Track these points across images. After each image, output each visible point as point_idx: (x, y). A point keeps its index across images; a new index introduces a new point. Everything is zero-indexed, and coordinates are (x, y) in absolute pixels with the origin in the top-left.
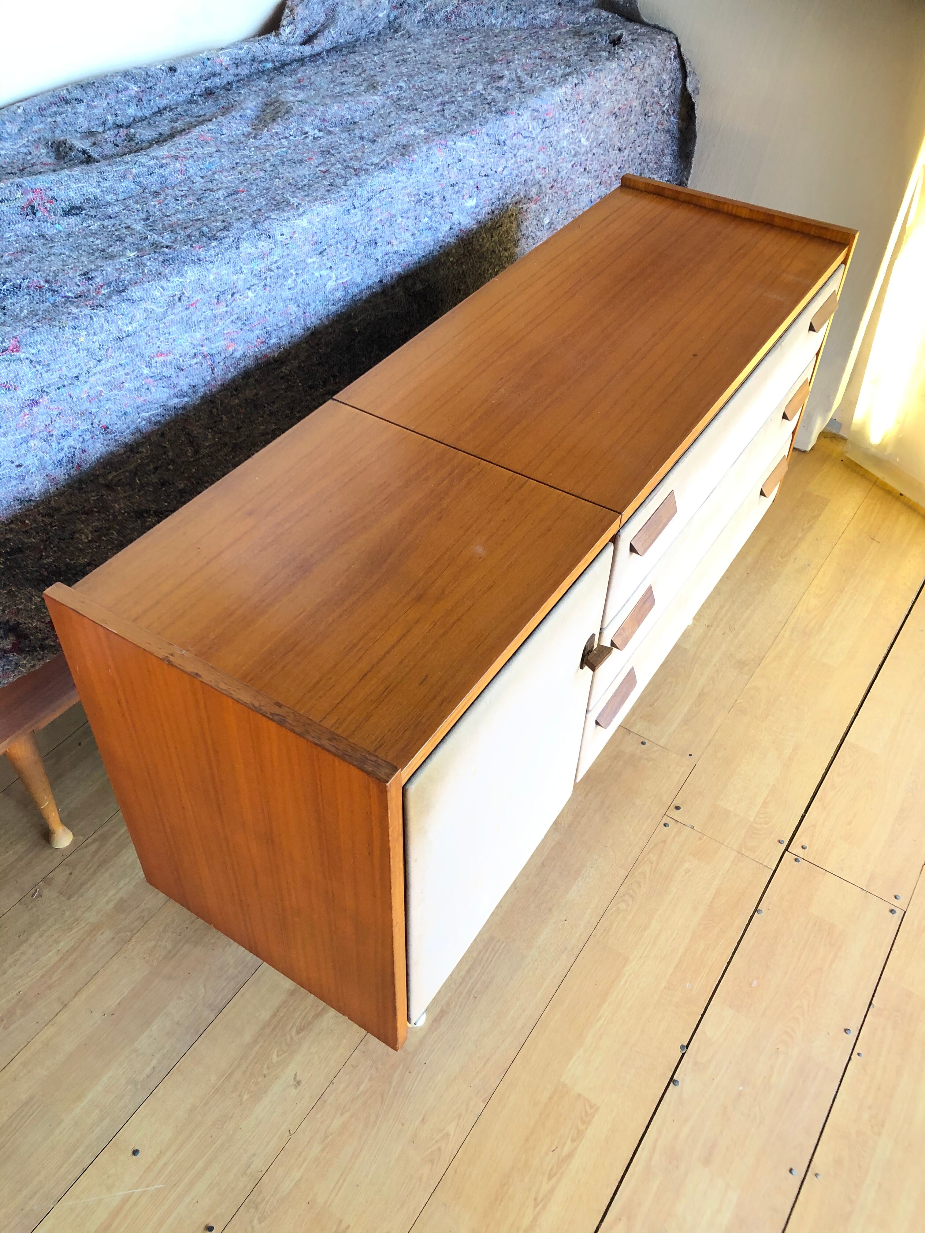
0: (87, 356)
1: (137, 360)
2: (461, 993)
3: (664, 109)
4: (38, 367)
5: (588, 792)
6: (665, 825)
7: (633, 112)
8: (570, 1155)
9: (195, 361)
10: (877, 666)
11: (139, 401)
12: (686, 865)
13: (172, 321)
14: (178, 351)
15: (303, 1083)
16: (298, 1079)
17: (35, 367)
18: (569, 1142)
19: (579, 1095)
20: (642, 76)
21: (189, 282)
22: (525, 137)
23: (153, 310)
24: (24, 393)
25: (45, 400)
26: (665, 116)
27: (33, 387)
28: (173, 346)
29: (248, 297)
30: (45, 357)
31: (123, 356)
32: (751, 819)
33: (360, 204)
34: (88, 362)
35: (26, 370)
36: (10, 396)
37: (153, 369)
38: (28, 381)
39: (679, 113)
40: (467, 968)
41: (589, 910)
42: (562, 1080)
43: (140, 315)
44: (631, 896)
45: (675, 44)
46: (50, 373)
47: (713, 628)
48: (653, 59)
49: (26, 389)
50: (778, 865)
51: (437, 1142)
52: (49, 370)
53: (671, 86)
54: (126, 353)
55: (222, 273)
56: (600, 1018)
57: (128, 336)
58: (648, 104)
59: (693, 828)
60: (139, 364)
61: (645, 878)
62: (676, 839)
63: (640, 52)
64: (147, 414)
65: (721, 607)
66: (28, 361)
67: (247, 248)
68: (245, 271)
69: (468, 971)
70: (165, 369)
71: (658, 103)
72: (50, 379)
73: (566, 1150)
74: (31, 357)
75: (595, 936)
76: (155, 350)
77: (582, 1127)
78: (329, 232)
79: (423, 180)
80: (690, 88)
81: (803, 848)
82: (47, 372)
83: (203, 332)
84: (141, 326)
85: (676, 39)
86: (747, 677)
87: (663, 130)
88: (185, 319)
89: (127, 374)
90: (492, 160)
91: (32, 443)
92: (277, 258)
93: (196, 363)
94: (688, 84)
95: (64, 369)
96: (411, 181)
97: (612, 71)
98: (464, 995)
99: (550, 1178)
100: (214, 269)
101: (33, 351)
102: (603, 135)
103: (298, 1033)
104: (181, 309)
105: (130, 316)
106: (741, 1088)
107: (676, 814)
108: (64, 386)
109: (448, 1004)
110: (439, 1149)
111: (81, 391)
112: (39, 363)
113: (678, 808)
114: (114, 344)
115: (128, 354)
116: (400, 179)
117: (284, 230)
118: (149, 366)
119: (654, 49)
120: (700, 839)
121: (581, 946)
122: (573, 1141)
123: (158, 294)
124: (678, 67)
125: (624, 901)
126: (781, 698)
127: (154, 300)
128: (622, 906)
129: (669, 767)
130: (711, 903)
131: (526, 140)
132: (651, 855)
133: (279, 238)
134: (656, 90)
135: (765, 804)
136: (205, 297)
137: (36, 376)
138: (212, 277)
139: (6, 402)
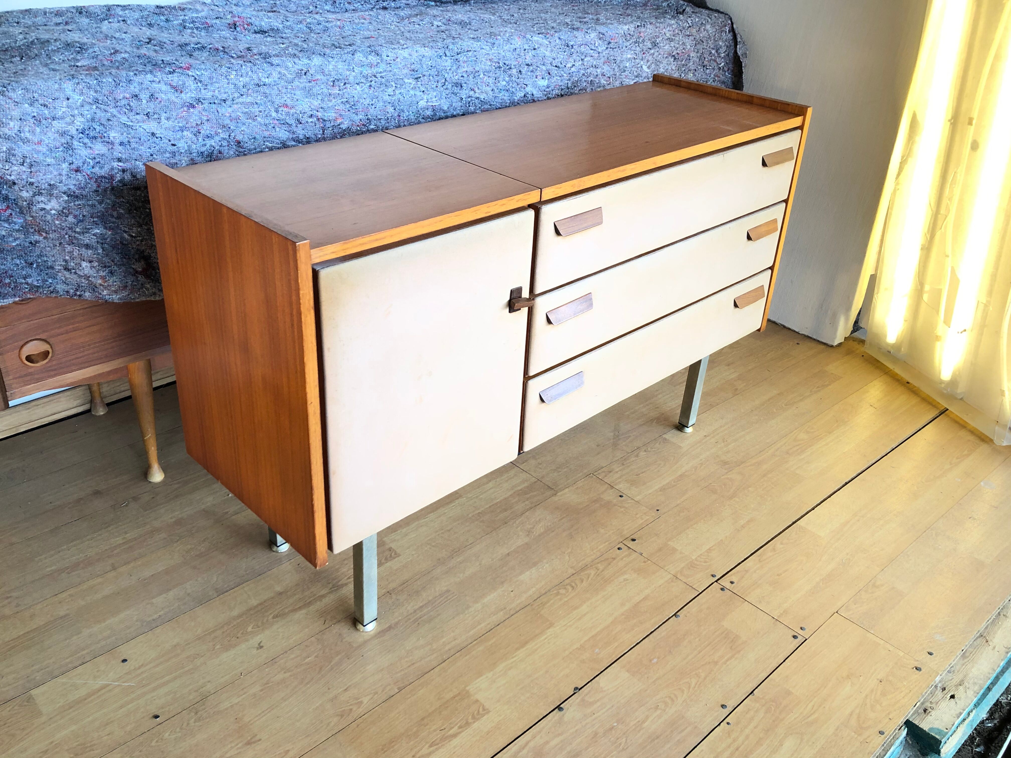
0: (234, 89)
1: (269, 104)
2: (410, 619)
3: (720, 66)
4: (199, 84)
5: (564, 518)
6: (619, 549)
7: (691, 61)
8: (455, 736)
9: (311, 120)
10: (844, 483)
11: (266, 134)
12: (626, 576)
13: (298, 86)
14: (299, 108)
15: (265, 648)
16: (261, 645)
17: (197, 83)
18: (456, 727)
19: (477, 701)
20: (698, 36)
21: (314, 65)
22: (592, 49)
23: (285, 75)
24: (187, 97)
25: (200, 107)
26: (721, 71)
27: (193, 96)
28: (296, 103)
29: (356, 90)
30: (205, 79)
31: (259, 98)
32: (694, 558)
34: (234, 93)
35: (190, 83)
36: (176, 95)
37: (279, 115)
38: (191, 90)
39: (732, 71)
40: (421, 605)
41: (534, 589)
42: (467, 688)
43: (275, 75)
44: (573, 587)
45: (730, 22)
46: (206, 91)
47: (708, 438)
48: (708, 27)
49: (188, 95)
50: (705, 590)
51: (351, 705)
53: (726, 51)
54: (261, 96)
55: (339, 67)
56: (515, 656)
57: (264, 85)
58: (706, 59)
59: (641, 554)
60: (270, 107)
61: (588, 578)
62: (624, 559)
63: (697, 20)
64: (270, 145)
65: (721, 427)
66: (193, 78)
68: (356, 71)
69: (421, 607)
70: (288, 117)
71: (715, 61)
72: (205, 95)
73: (452, 732)
74: (196, 76)
75: (532, 605)
76: (282, 101)
77: (470, 721)
78: (424, 66)
79: (503, 54)
80: (739, 53)
81: (732, 583)
82: (205, 89)
83: (320, 102)
84: (275, 81)
85: (731, 19)
86: (726, 471)
87: (719, 81)
88: (307, 88)
89: (261, 112)
90: (562, 57)
91: (185, 133)
92: (382, 71)
93: (312, 122)
94: (738, 50)
95: (217, 91)
96: (493, 51)
97: (671, 25)
98: (411, 621)
99: (431, 746)
101: (198, 73)
102: (663, 69)
103: (273, 618)
104: (305, 81)
105: (268, 72)
106: (616, 724)
107: (631, 544)
108: (215, 103)
109: (397, 624)
110: (351, 710)
111: (226, 111)
112: (201, 82)
113: (633, 540)
114: (254, 88)
115: (263, 98)
116: (484, 47)
117: (389, 54)
118: (277, 111)
119: (709, 20)
120: (645, 562)
121: (518, 609)
122: (460, 728)
123: (291, 66)
124: (732, 38)
125: (565, 588)
126: (750, 489)
127: (287, 68)
128: (562, 591)
129: (637, 514)
130: (638, 603)
131: (592, 51)
132: (599, 565)
133: (385, 57)
134: (713, 52)
135: (709, 550)
136: (324, 78)
137: (196, 89)
138: (331, 67)
139: (173, 98)
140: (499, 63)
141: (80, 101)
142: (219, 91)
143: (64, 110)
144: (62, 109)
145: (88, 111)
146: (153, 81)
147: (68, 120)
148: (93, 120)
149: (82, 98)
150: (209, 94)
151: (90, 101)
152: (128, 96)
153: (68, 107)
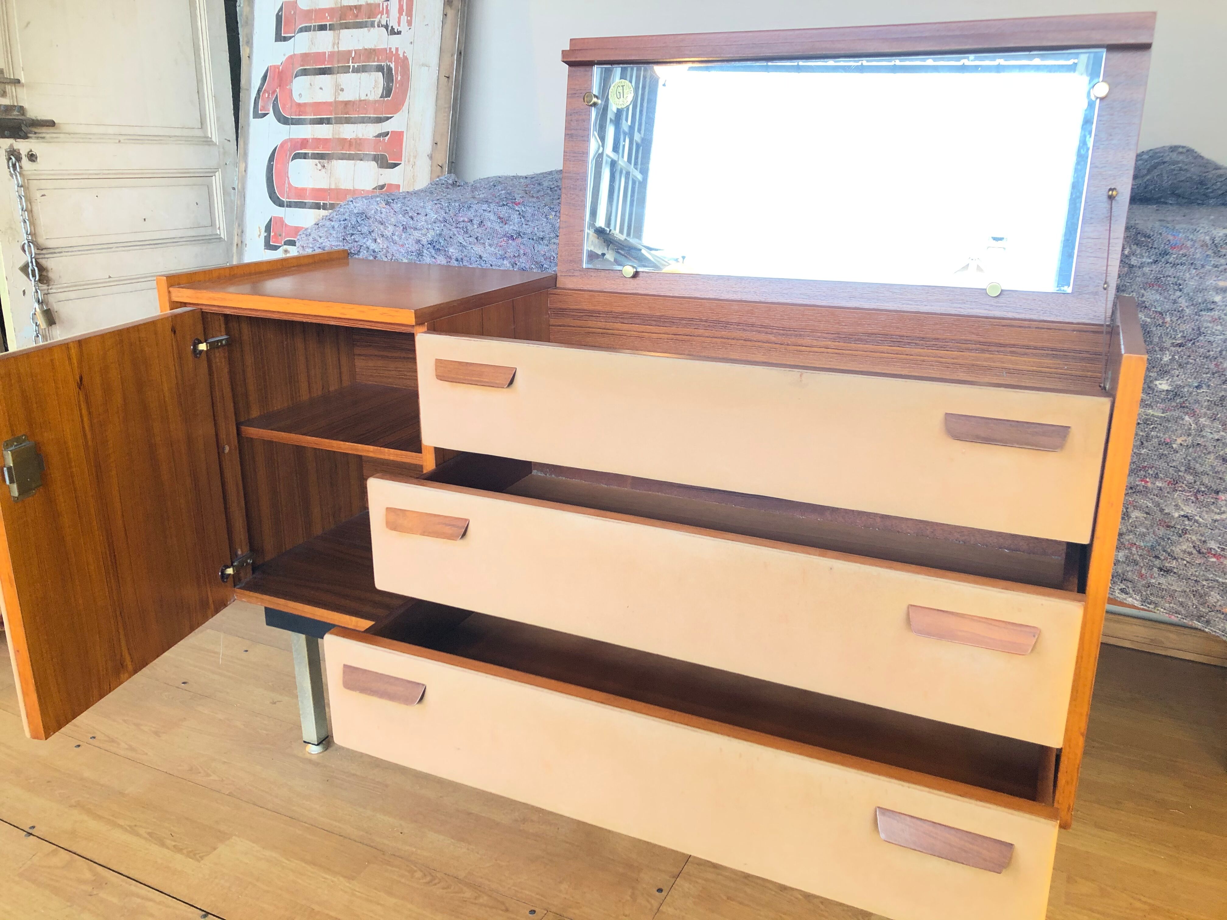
2: (333, 772)
4: (523, 219)
8: (163, 844)
18: (174, 843)
19: (215, 849)
24: (509, 228)
25: (520, 240)
30: (528, 215)
35: (515, 217)
36: (501, 225)
38: (514, 223)
42: (234, 837)
44: (429, 882)
46: (527, 226)
49: (511, 227)
51: (205, 770)
66: (518, 213)
72: (525, 230)
73: (169, 842)
74: (521, 212)
77: (185, 851)
91: (505, 262)
95: (536, 229)
98: (332, 774)
99: (149, 832)
101: (523, 209)
108: (533, 239)
109: (324, 765)
111: (542, 248)
112: (524, 217)
121: (372, 845)
122: (174, 846)
125: (425, 877)
128: (419, 876)
137: (519, 223)
139: (497, 228)
142: (538, 229)
143: (423, 223)
144: (421, 222)
145: (438, 227)
146: (486, 210)
147: (424, 232)
148: (440, 235)
149: (436, 216)
150: (529, 231)
151: (441, 219)
152: (466, 220)
153: (426, 221)
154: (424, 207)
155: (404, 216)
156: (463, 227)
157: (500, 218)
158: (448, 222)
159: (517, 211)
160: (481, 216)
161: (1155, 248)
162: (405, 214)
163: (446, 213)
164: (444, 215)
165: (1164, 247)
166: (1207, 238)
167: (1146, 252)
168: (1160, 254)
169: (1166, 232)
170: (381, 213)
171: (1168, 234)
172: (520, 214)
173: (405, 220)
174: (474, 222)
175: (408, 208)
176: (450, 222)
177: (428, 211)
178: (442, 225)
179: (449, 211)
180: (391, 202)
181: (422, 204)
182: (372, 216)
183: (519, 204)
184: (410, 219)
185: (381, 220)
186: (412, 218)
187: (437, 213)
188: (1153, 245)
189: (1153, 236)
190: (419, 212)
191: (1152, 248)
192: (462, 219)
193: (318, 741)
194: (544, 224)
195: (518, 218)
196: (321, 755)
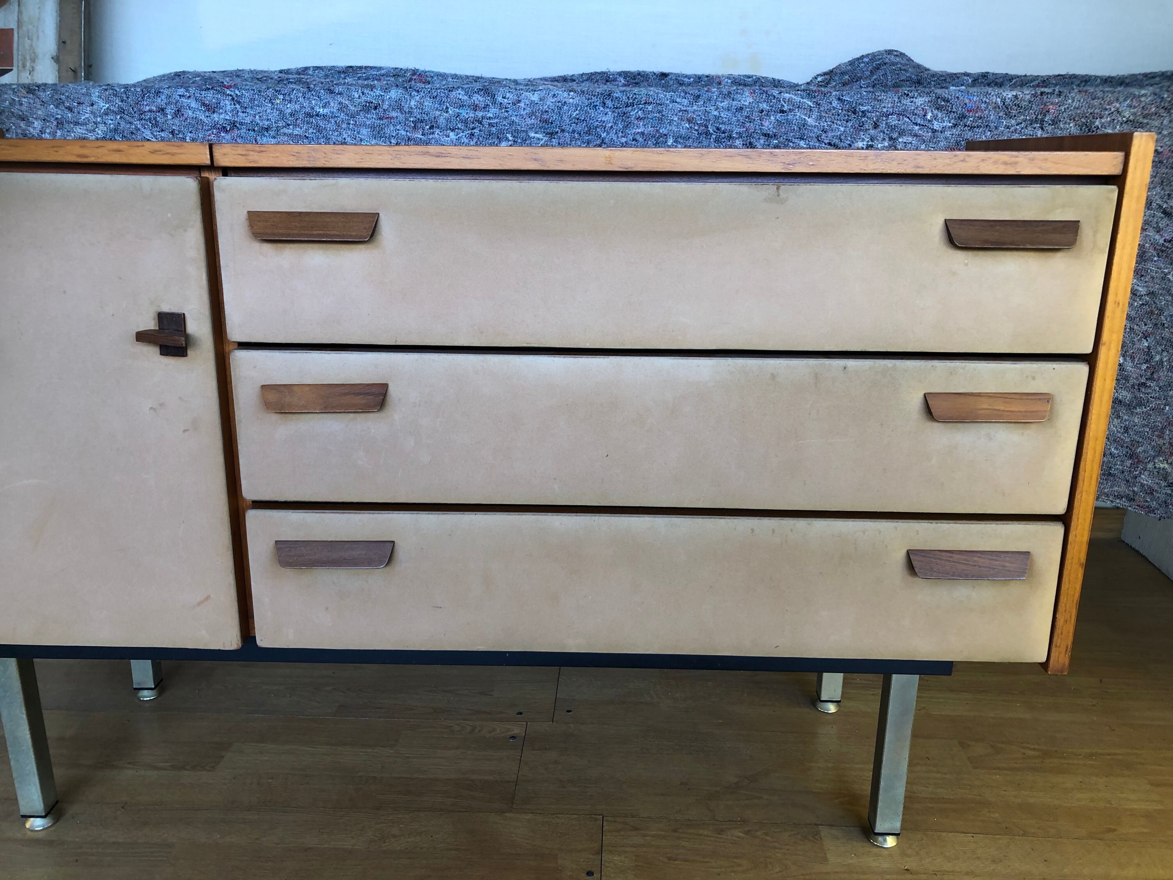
0: (278, 116)
1: (322, 140)
2: (83, 848)
4: (238, 106)
5: (457, 849)
13: (364, 123)
21: (389, 98)
22: (916, 124)
23: (348, 106)
24: (220, 118)
25: (235, 133)
27: (228, 118)
28: (359, 145)
29: (449, 137)
30: (246, 101)
31: (310, 131)
33: (614, 105)
34: (278, 121)
35: (226, 103)
36: (207, 114)
38: (226, 111)
40: (120, 840)
43: (334, 106)
46: (244, 115)
49: (222, 116)
52: (245, 112)
54: (314, 129)
55: (426, 104)
57: (317, 115)
66: (231, 98)
67: (459, 94)
68: (450, 112)
69: (116, 843)
72: (243, 119)
74: (234, 96)
78: (565, 118)
79: (716, 113)
82: (243, 112)
84: (333, 113)
88: (377, 127)
90: (842, 129)
92: (492, 116)
95: (257, 117)
96: (695, 107)
98: (80, 851)
100: (418, 97)
101: (237, 92)
104: (374, 116)
105: (324, 101)
108: (254, 130)
111: (267, 142)
112: (239, 103)
114: (304, 117)
115: (315, 131)
116: (678, 100)
117: (508, 95)
123: (357, 96)
127: (351, 99)
131: (917, 128)
133: (500, 99)
136: (401, 117)
137: (233, 111)
138: (413, 103)
139: (203, 117)
140: (706, 127)
141: (104, 108)
142: (260, 117)
143: (87, 115)
144: (86, 113)
145: (112, 120)
146: (183, 96)
147: (89, 127)
148: (116, 130)
149: (107, 105)
150: (248, 120)
151: (115, 109)
152: (154, 108)
153: (92, 112)
154: (89, 94)
155: (57, 107)
156: (150, 119)
157: (204, 104)
158: (126, 113)
159: (228, 95)
160: (177, 103)
161: (954, 112)
162: (59, 104)
163: (122, 101)
164: (120, 103)
165: (962, 110)
166: (999, 100)
167: (946, 116)
168: (959, 118)
169: (962, 95)
170: (21, 104)
171: (964, 98)
172: (233, 99)
173: (59, 112)
174: (168, 111)
175: (63, 97)
176: (131, 113)
177: (94, 99)
178: (118, 117)
179: (128, 98)
180: (35, 90)
181: (85, 90)
182: (6, 109)
183: (231, 86)
184: (66, 111)
185: (21, 113)
186: (70, 109)
187: (108, 101)
188: (952, 108)
189: (951, 99)
190: (81, 101)
191: (950, 112)
192: (148, 108)
193: (45, 812)
194: (269, 111)
195: (231, 104)
196: (52, 829)
